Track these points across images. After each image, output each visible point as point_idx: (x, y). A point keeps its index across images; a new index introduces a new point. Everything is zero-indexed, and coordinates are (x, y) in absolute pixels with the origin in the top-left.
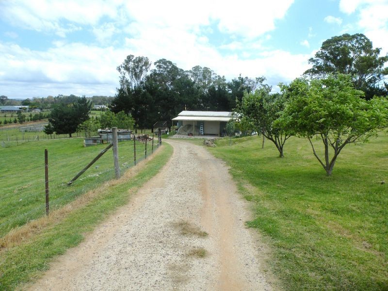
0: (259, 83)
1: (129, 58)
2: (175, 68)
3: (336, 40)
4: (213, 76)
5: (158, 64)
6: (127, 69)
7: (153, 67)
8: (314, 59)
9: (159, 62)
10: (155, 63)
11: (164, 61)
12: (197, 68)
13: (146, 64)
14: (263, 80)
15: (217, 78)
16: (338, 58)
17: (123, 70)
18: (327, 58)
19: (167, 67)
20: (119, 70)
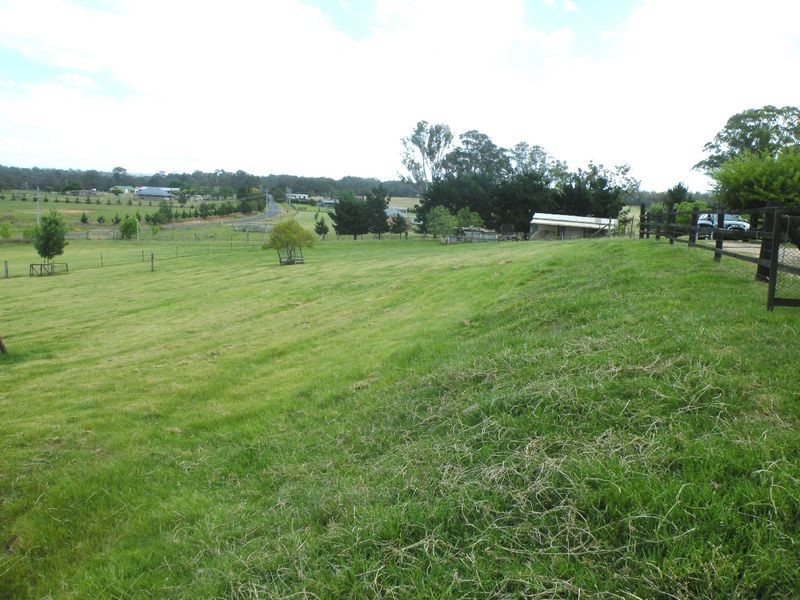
0: (621, 175)
1: (421, 128)
2: (490, 146)
3: (754, 115)
4: (548, 161)
5: (465, 139)
6: (416, 141)
7: (457, 143)
8: (713, 143)
9: (467, 135)
10: (461, 137)
11: (473, 134)
12: (522, 146)
13: (448, 137)
14: (627, 170)
15: (555, 164)
16: (754, 144)
17: (410, 144)
18: (734, 143)
19: (480, 143)
20: (405, 143)
